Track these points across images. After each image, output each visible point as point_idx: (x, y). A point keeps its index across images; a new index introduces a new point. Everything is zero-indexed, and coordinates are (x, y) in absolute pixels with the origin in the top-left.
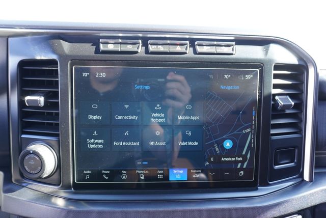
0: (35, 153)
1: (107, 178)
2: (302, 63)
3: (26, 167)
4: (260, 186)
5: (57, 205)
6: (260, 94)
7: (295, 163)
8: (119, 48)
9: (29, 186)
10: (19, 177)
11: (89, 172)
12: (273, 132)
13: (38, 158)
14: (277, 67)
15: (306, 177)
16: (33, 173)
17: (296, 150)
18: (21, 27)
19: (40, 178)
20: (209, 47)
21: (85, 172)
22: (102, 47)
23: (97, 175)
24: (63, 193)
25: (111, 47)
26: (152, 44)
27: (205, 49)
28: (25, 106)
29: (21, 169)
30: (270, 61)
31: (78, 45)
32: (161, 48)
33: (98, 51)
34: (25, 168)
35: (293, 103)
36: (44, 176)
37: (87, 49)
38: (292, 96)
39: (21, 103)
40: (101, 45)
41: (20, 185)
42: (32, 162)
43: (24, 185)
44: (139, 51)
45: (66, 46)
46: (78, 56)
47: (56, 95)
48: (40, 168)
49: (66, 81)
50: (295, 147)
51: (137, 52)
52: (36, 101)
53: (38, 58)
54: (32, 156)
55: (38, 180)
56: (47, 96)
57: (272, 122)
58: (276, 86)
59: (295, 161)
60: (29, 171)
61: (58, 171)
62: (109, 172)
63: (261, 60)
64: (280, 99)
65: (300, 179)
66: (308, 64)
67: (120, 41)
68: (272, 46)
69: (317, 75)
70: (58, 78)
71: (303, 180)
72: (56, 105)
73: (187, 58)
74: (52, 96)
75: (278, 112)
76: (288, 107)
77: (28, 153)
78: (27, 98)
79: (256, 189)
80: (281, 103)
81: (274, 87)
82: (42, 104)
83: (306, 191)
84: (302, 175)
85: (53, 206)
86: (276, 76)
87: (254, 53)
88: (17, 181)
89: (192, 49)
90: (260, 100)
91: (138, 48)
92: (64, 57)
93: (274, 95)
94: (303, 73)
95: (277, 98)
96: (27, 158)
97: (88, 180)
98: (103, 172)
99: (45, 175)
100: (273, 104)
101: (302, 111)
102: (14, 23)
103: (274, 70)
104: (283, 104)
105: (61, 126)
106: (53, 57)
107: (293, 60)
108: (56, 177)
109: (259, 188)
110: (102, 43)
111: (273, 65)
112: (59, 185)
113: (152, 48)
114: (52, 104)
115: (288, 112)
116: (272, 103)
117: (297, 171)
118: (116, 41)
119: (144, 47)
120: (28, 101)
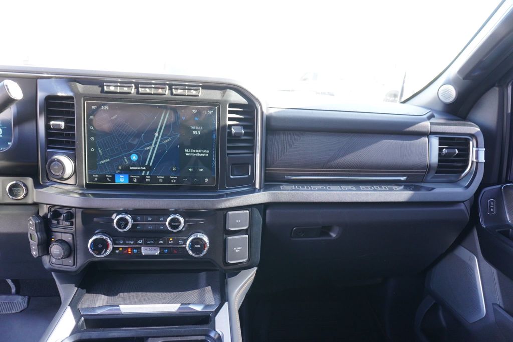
0: (58, 161)
1: (110, 181)
2: (251, 104)
3: (51, 171)
6: (219, 125)
7: (249, 176)
8: (119, 90)
9: (53, 186)
11: (96, 176)
12: (228, 152)
13: (60, 165)
14: (232, 106)
15: (257, 187)
16: (57, 175)
18: (47, 73)
19: (62, 178)
20: (182, 91)
21: (94, 176)
22: (105, 89)
23: (102, 178)
24: (78, 191)
25: (112, 89)
26: (142, 88)
27: (180, 92)
28: (51, 129)
29: (48, 172)
30: (225, 102)
31: (89, 86)
32: (148, 91)
33: (102, 91)
35: (243, 132)
36: (65, 178)
37: (95, 90)
38: (245, 127)
39: (47, 127)
41: (46, 185)
42: (56, 167)
45: (80, 87)
46: (89, 95)
47: (72, 121)
48: (62, 171)
49: (81, 110)
50: (249, 164)
51: (130, 93)
52: (59, 125)
53: (60, 94)
54: (56, 163)
55: (60, 181)
56: (66, 122)
58: (230, 119)
59: (250, 174)
60: (53, 173)
61: (75, 175)
62: (111, 176)
63: (219, 101)
64: (234, 128)
65: (252, 188)
67: (119, 85)
68: (228, 90)
69: (262, 113)
70: (74, 109)
71: (256, 188)
72: (73, 129)
73: (165, 98)
74: (70, 122)
75: (236, 139)
77: (54, 161)
78: (52, 123)
79: (217, 192)
80: (234, 131)
81: (229, 119)
82: (63, 127)
84: (254, 185)
86: (230, 112)
87: (216, 95)
89: (170, 91)
90: (218, 128)
91: (131, 90)
92: (78, 95)
93: (230, 126)
95: (232, 128)
96: (52, 164)
97: (96, 182)
98: (107, 176)
100: (228, 132)
102: (43, 70)
103: (229, 108)
104: (236, 132)
105: (77, 143)
106: (70, 94)
107: (243, 101)
109: (219, 190)
110: (106, 86)
111: (229, 104)
112: (75, 185)
113: (141, 90)
114: (70, 128)
118: (116, 85)
119: (136, 90)
120: (53, 125)
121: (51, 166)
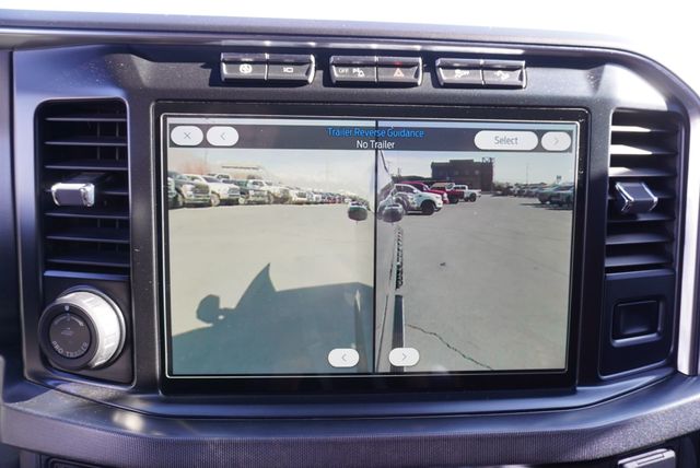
2: (676, 109)
3: (54, 343)
4: (580, 385)
5: (125, 428)
6: (583, 178)
7: (659, 334)
8: (265, 73)
9: (63, 387)
10: (39, 367)
12: (609, 263)
13: (81, 323)
14: (622, 116)
15: (683, 365)
16: (72, 356)
17: (661, 305)
19: (87, 367)
20: (467, 72)
22: (226, 71)
24: (137, 403)
25: (246, 70)
26: (338, 65)
27: (459, 76)
28: (55, 208)
29: (45, 351)
30: (605, 103)
31: (172, 66)
32: (359, 74)
33: (216, 78)
34: (52, 347)
35: (656, 199)
36: (96, 364)
37: (192, 76)
39: (43, 199)
40: (224, 66)
41: (42, 383)
42: (68, 332)
43: (51, 383)
44: (310, 79)
45: (144, 68)
46: (172, 91)
47: (121, 180)
48: (86, 345)
50: (658, 298)
54: (69, 317)
55: (83, 372)
56: (102, 182)
57: (609, 242)
58: (617, 161)
59: (659, 329)
60: (61, 351)
61: (128, 351)
63: (584, 100)
64: (626, 189)
65: (668, 372)
66: (689, 111)
67: (267, 56)
68: (608, 68)
70: (125, 141)
71: (676, 372)
72: (122, 204)
73: (417, 95)
74: (112, 185)
75: (624, 219)
76: (643, 206)
77: (60, 310)
78: (56, 187)
79: (572, 392)
80: (629, 197)
82: (91, 199)
83: (679, 399)
84: (673, 361)
85: (117, 430)
86: (618, 139)
87: (571, 84)
88: (35, 375)
89: (428, 75)
91: (308, 73)
92: (140, 94)
93: (615, 180)
94: (676, 132)
95: (619, 186)
96: (56, 322)
99: (99, 361)
100: (609, 201)
101: (673, 218)
103: (613, 124)
104: (632, 199)
106: (114, 93)
107: (653, 100)
108: (122, 365)
109: (578, 388)
110: (226, 63)
111: (612, 112)
112: (130, 384)
113: (338, 73)
114: (113, 201)
115: (643, 218)
116: (609, 198)
117: (664, 350)
118: (258, 57)
119: (321, 72)
120: (59, 192)
121: (52, 327)
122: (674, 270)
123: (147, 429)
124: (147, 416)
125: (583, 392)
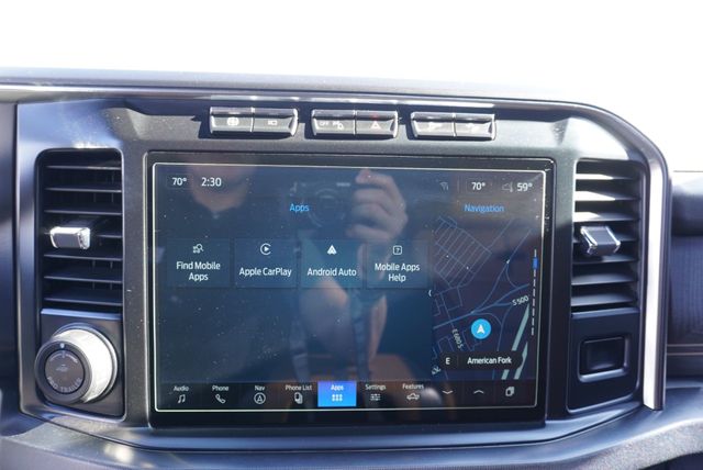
0: (71, 349)
1: (222, 401)
2: (636, 158)
3: (50, 378)
4: (548, 419)
5: (115, 461)
6: (549, 223)
7: (625, 370)
8: (251, 125)
9: (56, 420)
10: (35, 401)
11: (184, 388)
12: (576, 302)
13: (75, 360)
14: (585, 166)
15: (649, 399)
16: (66, 391)
17: (627, 342)
18: (44, 81)
19: (80, 401)
20: (440, 125)
21: (176, 389)
22: (214, 124)
23: (202, 396)
24: (128, 435)
25: (233, 124)
26: (319, 118)
27: (432, 128)
28: (52, 250)
29: (39, 383)
30: (570, 154)
31: (164, 119)
32: (339, 127)
33: (205, 132)
34: (47, 381)
35: (618, 243)
36: (89, 399)
37: (183, 129)
38: (615, 227)
39: (42, 242)
40: (213, 119)
41: (38, 418)
42: (63, 369)
43: (46, 416)
44: (293, 133)
45: (138, 121)
46: (163, 142)
47: (115, 224)
48: (80, 381)
49: (138, 195)
50: (624, 335)
51: (287, 135)
52: (73, 238)
53: (80, 146)
54: (64, 354)
55: (77, 406)
56: (97, 226)
57: (576, 282)
58: (581, 206)
59: (625, 364)
60: (55, 386)
61: (119, 386)
62: (227, 389)
63: (549, 151)
64: (590, 233)
65: (637, 404)
66: (650, 161)
67: (253, 110)
69: (667, 183)
70: (120, 188)
71: (642, 406)
72: (115, 247)
73: (393, 147)
74: (107, 226)
75: (587, 261)
76: (609, 250)
77: (56, 348)
78: (56, 231)
79: (542, 426)
80: (592, 241)
82: (86, 243)
83: (648, 430)
84: (639, 395)
85: (105, 462)
86: (582, 185)
87: (535, 136)
88: (30, 408)
89: (403, 127)
90: (548, 234)
91: (290, 126)
92: (133, 145)
93: (579, 225)
94: (639, 179)
95: (584, 230)
96: (52, 359)
97: (182, 406)
98: (215, 387)
99: (92, 394)
100: (575, 244)
101: (637, 259)
102: (31, 74)
103: (578, 172)
104: (596, 243)
105: (127, 291)
106: (111, 143)
107: (617, 152)
108: (114, 399)
109: (547, 422)
110: (215, 116)
111: (576, 162)
112: (120, 417)
113: (319, 126)
114: (107, 245)
115: (607, 260)
116: (574, 241)
117: (629, 386)
118: (244, 110)
119: (304, 125)
120: (57, 237)
121: (47, 364)
122: (638, 308)
123: (136, 461)
124: (137, 448)
125: (552, 425)
